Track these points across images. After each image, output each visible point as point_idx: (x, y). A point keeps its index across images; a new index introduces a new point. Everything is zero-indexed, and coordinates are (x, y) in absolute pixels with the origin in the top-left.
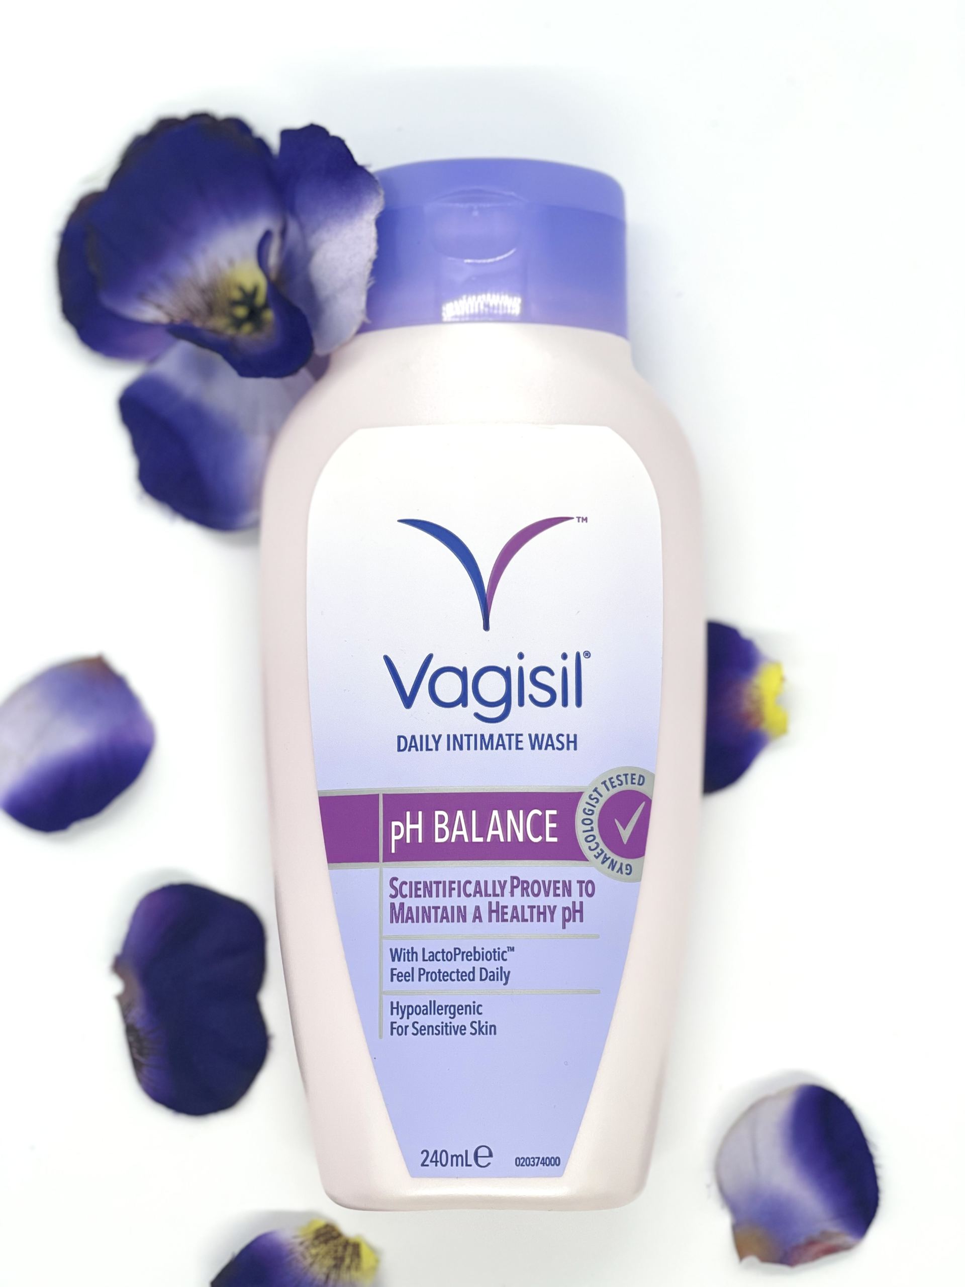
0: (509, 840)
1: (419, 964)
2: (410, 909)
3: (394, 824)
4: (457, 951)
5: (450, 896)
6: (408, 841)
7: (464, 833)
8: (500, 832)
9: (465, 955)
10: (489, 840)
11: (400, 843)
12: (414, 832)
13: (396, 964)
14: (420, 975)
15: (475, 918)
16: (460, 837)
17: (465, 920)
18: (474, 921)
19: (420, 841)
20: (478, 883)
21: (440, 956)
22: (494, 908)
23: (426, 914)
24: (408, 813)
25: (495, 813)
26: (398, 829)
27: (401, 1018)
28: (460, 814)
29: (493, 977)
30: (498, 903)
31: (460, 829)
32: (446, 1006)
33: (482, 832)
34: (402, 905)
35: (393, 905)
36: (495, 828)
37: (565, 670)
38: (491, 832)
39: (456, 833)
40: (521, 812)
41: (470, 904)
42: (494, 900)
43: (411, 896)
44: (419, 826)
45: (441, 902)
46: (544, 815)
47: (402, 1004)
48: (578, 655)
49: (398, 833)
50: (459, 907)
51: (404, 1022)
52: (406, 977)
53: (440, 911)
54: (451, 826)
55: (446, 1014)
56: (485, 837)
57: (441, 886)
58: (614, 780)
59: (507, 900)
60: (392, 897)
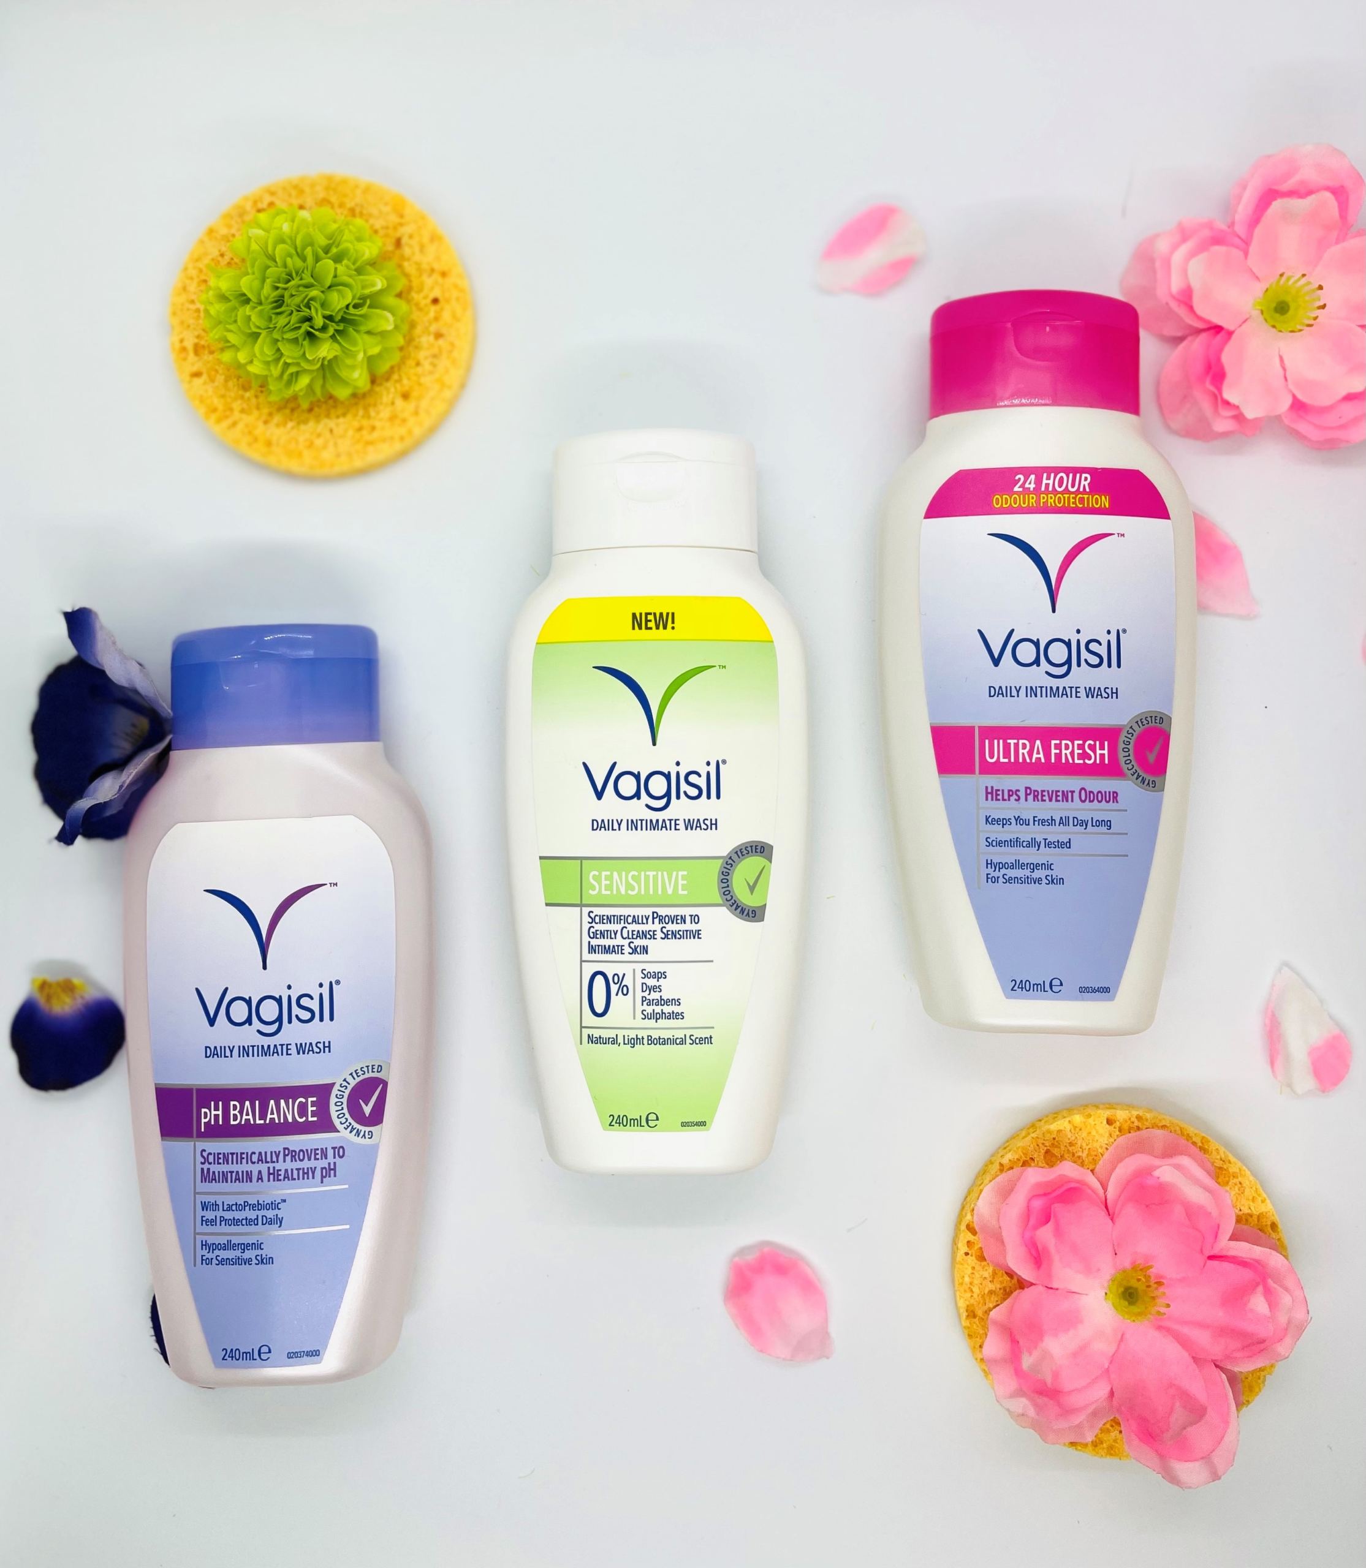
0: (282, 1121)
1: (220, 1213)
2: (214, 1172)
3: (203, 1110)
4: (246, 1204)
5: (241, 1163)
6: (213, 1123)
7: (250, 1117)
8: (275, 1116)
9: (251, 1206)
10: (268, 1122)
11: (207, 1124)
12: (216, 1116)
13: (204, 1213)
14: (221, 1221)
15: (258, 1179)
16: (247, 1120)
17: (251, 1181)
18: (258, 1181)
19: (221, 1123)
20: (260, 1153)
21: (234, 1208)
22: (271, 1171)
23: (224, 1177)
24: (212, 1103)
25: (272, 1102)
26: (206, 1113)
27: (209, 1253)
28: (247, 1103)
29: (270, 1222)
30: (274, 1168)
31: (247, 1114)
32: (238, 1244)
33: (263, 1116)
34: (208, 1170)
35: (202, 1170)
36: (272, 1113)
37: (321, 995)
38: (269, 1116)
39: (245, 1117)
40: (290, 1100)
41: (255, 1169)
42: (271, 1165)
43: (214, 1164)
44: (220, 1113)
45: (235, 1167)
46: (307, 1101)
47: (209, 1242)
48: (331, 983)
49: (205, 1117)
50: (247, 1172)
51: (210, 1256)
52: (212, 1222)
53: (234, 1175)
54: (241, 1112)
55: (238, 1249)
56: (265, 1121)
57: (235, 1156)
58: (359, 1071)
59: (281, 1166)
60: (202, 1163)
